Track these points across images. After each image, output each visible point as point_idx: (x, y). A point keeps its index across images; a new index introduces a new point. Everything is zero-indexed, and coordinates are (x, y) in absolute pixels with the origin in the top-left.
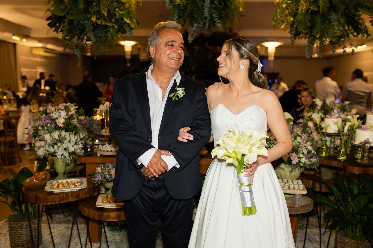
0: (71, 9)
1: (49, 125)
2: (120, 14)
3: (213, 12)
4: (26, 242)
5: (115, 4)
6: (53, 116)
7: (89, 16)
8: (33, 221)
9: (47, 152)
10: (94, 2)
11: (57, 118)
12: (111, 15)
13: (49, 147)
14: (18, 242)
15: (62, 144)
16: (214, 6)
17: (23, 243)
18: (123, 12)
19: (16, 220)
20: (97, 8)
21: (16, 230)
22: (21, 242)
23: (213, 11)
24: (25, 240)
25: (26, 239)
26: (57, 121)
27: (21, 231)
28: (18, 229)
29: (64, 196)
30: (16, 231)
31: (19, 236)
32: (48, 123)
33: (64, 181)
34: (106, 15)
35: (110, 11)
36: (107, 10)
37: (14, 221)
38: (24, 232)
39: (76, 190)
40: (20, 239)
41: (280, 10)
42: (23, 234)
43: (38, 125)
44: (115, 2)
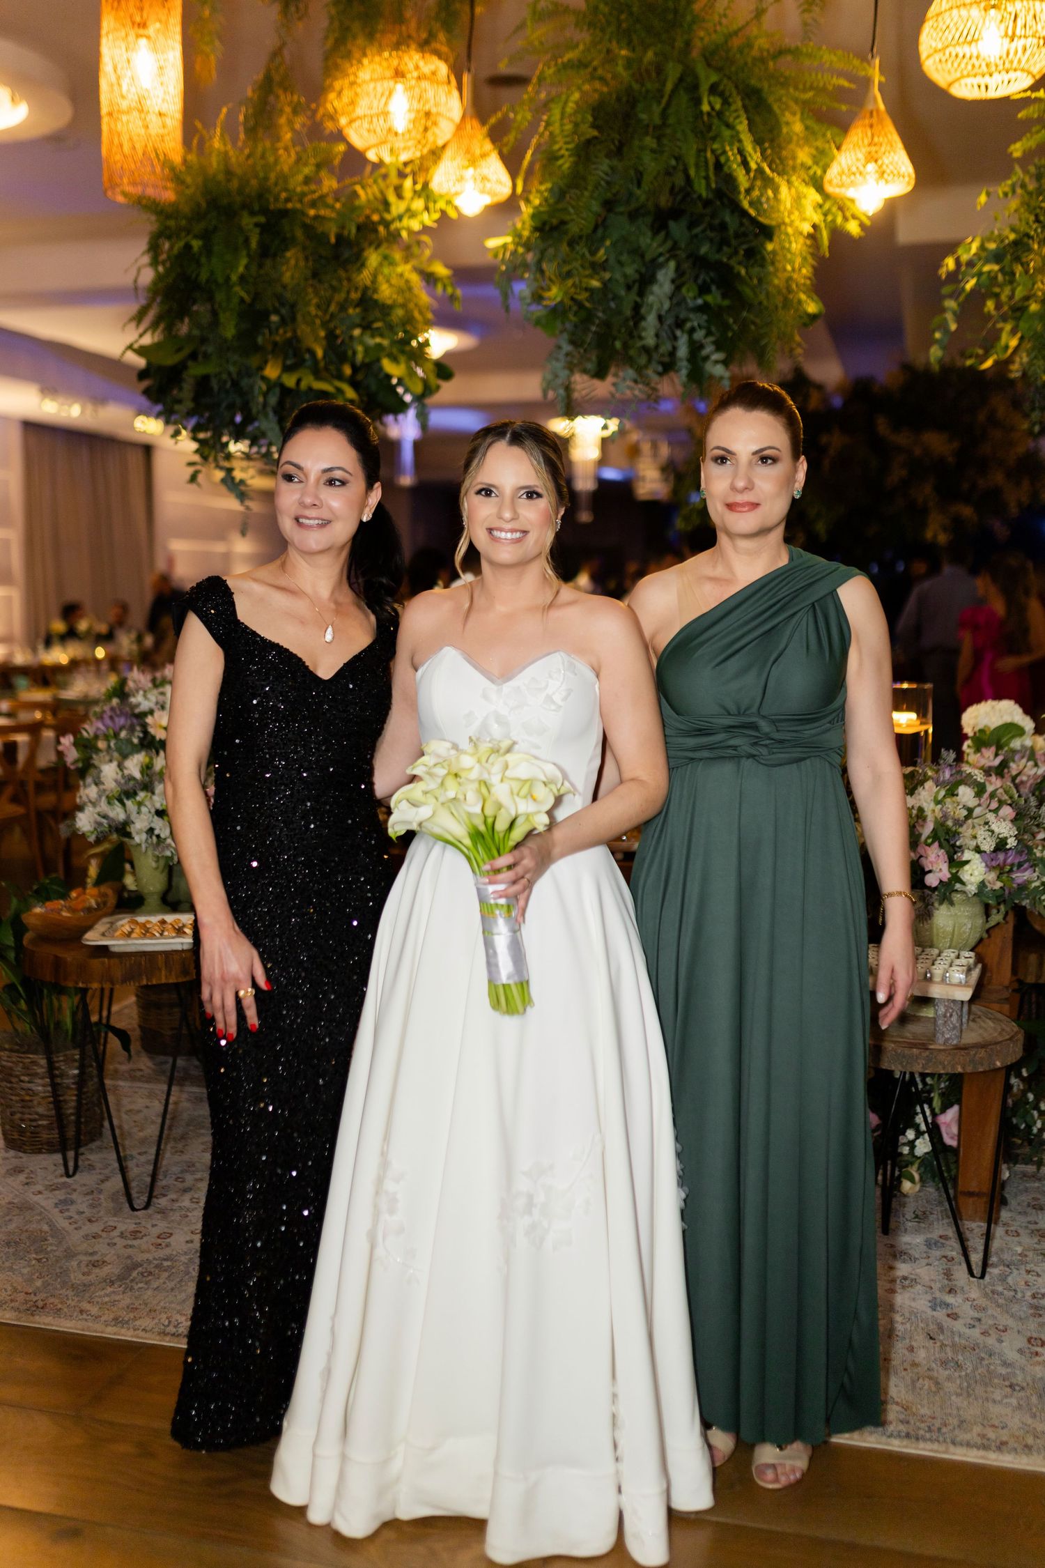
0: (203, 340)
1: (123, 734)
2: (367, 350)
3: (696, 324)
4: (45, 1123)
5: (351, 311)
6: (138, 705)
7: (254, 361)
8: (68, 1052)
9: (105, 821)
10: (277, 312)
11: (151, 712)
12: (338, 350)
13: (109, 803)
14: (22, 1120)
15: (149, 794)
16: (700, 301)
17: (38, 1126)
18: (378, 340)
19: (17, 1047)
20: (285, 332)
21: (17, 1080)
22: (31, 1120)
23: (696, 320)
24: (42, 1117)
25: (46, 1113)
26: (149, 720)
27: (29, 1082)
28: (22, 1078)
29: (140, 964)
30: (17, 1083)
31: (23, 1101)
32: (122, 728)
33: (155, 919)
34: (320, 353)
35: (337, 337)
36: (326, 337)
37: (11, 1050)
38: (40, 1088)
39: (179, 948)
40: (27, 1110)
41: (956, 299)
42: (37, 1095)
43: (92, 734)
44: (357, 305)
